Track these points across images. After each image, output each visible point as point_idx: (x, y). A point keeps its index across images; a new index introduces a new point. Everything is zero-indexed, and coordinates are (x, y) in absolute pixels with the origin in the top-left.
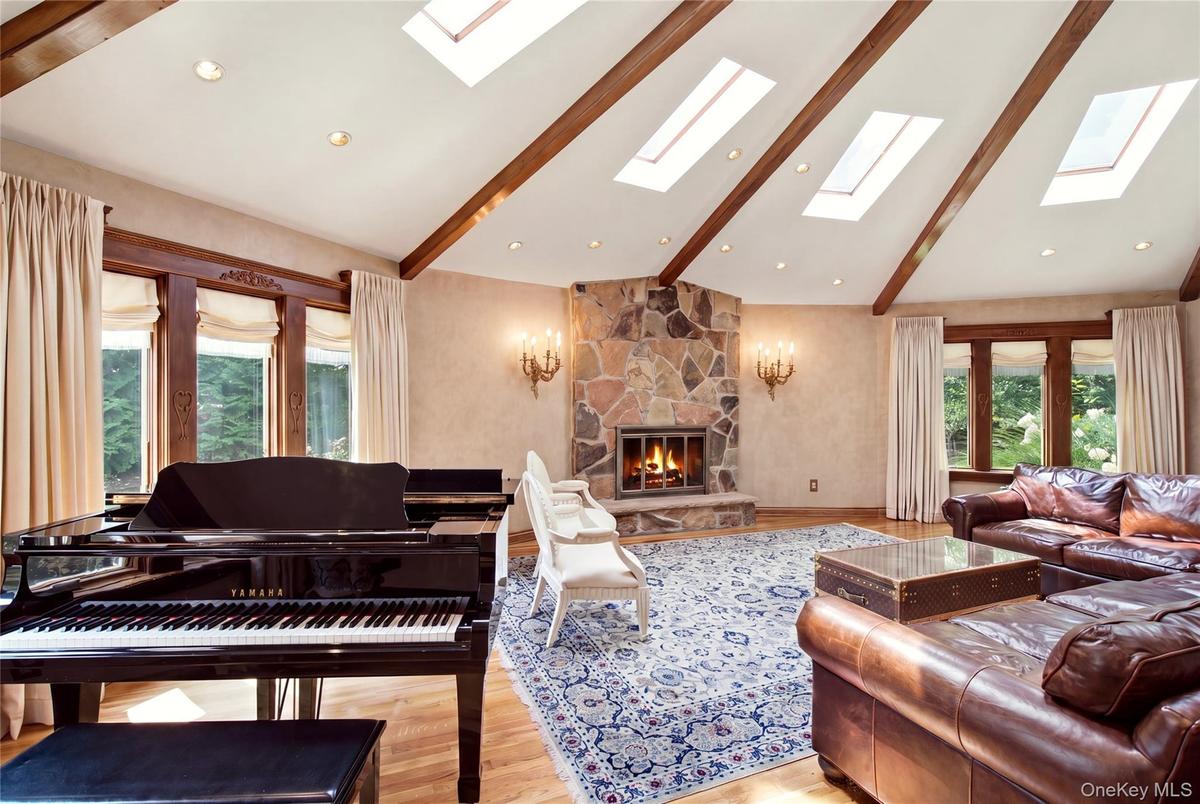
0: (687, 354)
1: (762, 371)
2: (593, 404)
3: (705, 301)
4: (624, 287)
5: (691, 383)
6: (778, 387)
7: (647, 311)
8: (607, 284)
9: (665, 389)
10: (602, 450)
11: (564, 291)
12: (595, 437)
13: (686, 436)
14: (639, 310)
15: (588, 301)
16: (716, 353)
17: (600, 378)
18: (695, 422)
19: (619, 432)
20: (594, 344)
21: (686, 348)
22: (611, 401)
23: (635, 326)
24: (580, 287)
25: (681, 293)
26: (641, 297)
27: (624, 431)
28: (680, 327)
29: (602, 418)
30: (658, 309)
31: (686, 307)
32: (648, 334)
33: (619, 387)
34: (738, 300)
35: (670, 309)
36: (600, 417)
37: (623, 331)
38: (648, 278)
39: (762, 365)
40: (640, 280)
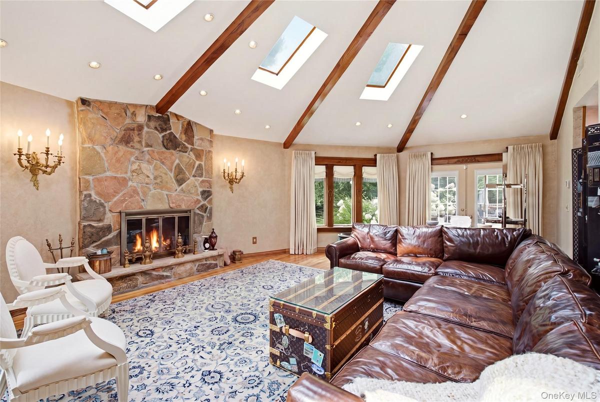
0: (177, 161)
1: (226, 174)
2: (98, 194)
3: (189, 127)
4: (125, 108)
5: (180, 182)
6: (235, 185)
7: (146, 129)
8: (111, 104)
9: (160, 184)
10: (109, 229)
11: (69, 104)
12: (100, 221)
13: (176, 216)
14: (140, 128)
15: (93, 115)
16: (197, 163)
17: (108, 174)
18: (184, 207)
19: (123, 215)
20: (98, 148)
21: (176, 158)
22: (116, 192)
23: (136, 139)
24: (84, 102)
25: (173, 120)
26: (141, 118)
27: (127, 214)
28: (171, 143)
29: (108, 206)
30: (156, 128)
31: (176, 129)
32: (148, 145)
33: (123, 182)
34: (211, 131)
35: (166, 130)
36: (106, 204)
37: (126, 140)
38: (147, 106)
39: (226, 171)
40: (141, 106)
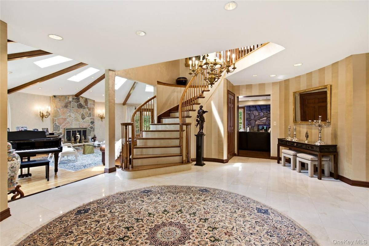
0: (82, 112)
1: (100, 116)
2: (58, 123)
3: (86, 100)
4: (66, 97)
5: (83, 119)
6: (103, 119)
7: (72, 102)
8: (62, 96)
9: (77, 120)
10: (61, 134)
11: (50, 97)
12: (59, 131)
13: (82, 130)
14: (70, 102)
15: (57, 100)
16: (89, 112)
17: (61, 117)
18: (84, 127)
19: (65, 129)
20: (58, 110)
21: (82, 111)
22: (63, 123)
23: (69, 106)
24: (55, 96)
25: (81, 99)
26: (71, 99)
27: (66, 129)
28: (80, 106)
29: (61, 127)
30: (75, 102)
31: (82, 102)
32: (73, 108)
33: (65, 119)
34: (94, 101)
35: (78, 102)
36: (60, 126)
37: (66, 106)
38: (72, 95)
39: (100, 115)
40: (71, 95)
